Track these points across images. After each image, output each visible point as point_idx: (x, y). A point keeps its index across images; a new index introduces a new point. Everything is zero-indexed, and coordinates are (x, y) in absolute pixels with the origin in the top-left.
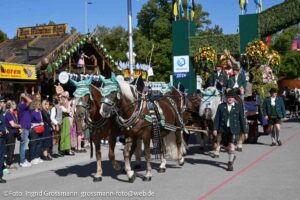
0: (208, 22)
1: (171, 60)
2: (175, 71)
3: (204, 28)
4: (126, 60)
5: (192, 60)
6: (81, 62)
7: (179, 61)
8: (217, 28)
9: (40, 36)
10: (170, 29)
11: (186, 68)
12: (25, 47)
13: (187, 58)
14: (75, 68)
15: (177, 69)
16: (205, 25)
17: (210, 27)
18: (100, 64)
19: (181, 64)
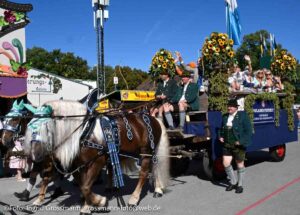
10: (259, 63)
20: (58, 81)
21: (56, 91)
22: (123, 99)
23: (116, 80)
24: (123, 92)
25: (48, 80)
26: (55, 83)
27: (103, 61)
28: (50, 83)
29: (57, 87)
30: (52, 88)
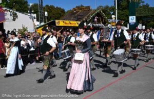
0: (143, 2)
1: (129, 18)
2: (130, 22)
3: (141, 5)
4: (111, 18)
5: (137, 18)
6: (96, 20)
7: (131, 19)
8: (147, 4)
9: (80, 11)
10: (128, 6)
11: (134, 21)
12: (76, 15)
13: (135, 17)
14: (94, 22)
15: (130, 21)
16: (142, 3)
17: (144, 4)
18: (102, 20)
19: (132, 19)
20: (16, 14)
21: (14, 20)
22: (57, 25)
23: (46, 13)
24: (57, 21)
25: (9, 13)
26: (14, 15)
27: (42, 2)
28: (11, 15)
29: (15, 17)
30: (12, 18)
